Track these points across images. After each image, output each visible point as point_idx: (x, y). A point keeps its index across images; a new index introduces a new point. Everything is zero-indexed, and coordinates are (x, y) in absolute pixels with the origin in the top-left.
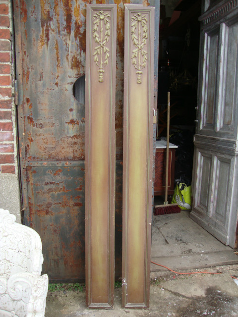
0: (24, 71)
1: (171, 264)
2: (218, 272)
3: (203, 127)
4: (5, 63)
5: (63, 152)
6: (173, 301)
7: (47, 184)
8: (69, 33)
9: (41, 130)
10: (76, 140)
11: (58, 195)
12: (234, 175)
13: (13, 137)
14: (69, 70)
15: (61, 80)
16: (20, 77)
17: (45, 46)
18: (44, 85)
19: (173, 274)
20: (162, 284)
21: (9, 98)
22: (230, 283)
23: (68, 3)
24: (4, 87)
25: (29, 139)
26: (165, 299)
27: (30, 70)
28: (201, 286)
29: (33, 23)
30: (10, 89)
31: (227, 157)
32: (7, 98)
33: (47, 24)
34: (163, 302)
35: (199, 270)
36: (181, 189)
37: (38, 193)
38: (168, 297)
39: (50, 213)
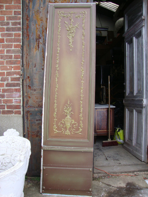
0: (27, 63)
1: (107, 170)
2: (135, 175)
3: (128, 94)
4: (18, 60)
6: (106, 189)
7: (37, 120)
9: (35, 92)
12: (144, 119)
13: (21, 96)
16: (25, 66)
17: (37, 51)
18: (36, 70)
19: (108, 175)
20: (101, 180)
21: (19, 76)
22: (141, 181)
24: (17, 71)
25: (28, 97)
27: (30, 62)
28: (124, 182)
29: (32, 41)
30: (20, 72)
31: (140, 109)
32: (18, 76)
33: (38, 40)
34: (100, 188)
35: (124, 174)
36: (118, 132)
37: (33, 125)
38: (103, 186)
39: (38, 136)
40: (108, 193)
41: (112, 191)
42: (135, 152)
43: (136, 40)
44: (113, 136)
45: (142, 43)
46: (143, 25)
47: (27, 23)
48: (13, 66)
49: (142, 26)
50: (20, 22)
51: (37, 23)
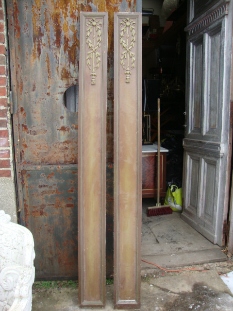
0: (18, 83)
1: (160, 262)
2: (206, 269)
3: (191, 131)
5: (55, 156)
6: (161, 297)
7: (41, 187)
8: (59, 47)
9: (34, 137)
10: (67, 146)
11: (52, 196)
12: (220, 176)
13: (9, 143)
14: (59, 80)
15: (52, 90)
16: (14, 88)
17: (37, 59)
18: (37, 95)
19: (162, 271)
20: (151, 280)
21: (5, 108)
22: (216, 279)
23: (58, 20)
25: (23, 145)
26: (153, 295)
27: (24, 82)
28: (189, 283)
29: (26, 39)
30: (6, 99)
31: (213, 159)
32: (3, 108)
33: (38, 40)
34: (152, 297)
35: (187, 267)
36: (172, 191)
37: (33, 195)
38: (156, 292)
39: (44, 214)
40: (165, 306)
41: (171, 301)
42: (202, 227)
43: (210, 40)
44: (164, 197)
46: (226, 13)
47: (15, 3)
49: (223, 14)
51: (34, 5)
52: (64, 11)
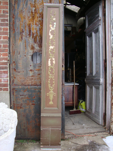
0: (13, 51)
1: (74, 132)
2: (95, 135)
4: (6, 48)
5: (27, 82)
6: (74, 146)
7: (21, 95)
8: (30, 36)
9: (19, 74)
10: (32, 78)
11: (25, 100)
13: (8, 76)
14: (30, 50)
15: (27, 54)
16: (11, 53)
17: (21, 41)
18: (20, 56)
19: (75, 136)
20: (70, 140)
21: (7, 61)
22: (100, 139)
23: (30, 26)
24: (5, 57)
25: (14, 77)
26: (71, 146)
27: (15, 51)
29: (17, 34)
30: (7, 58)
32: (6, 61)
33: (22, 34)
34: (70, 146)
35: (87, 135)
36: (81, 103)
37: (17, 99)
39: (22, 108)
40: (76, 150)
41: (79, 148)
42: (94, 118)
43: (95, 35)
44: (78, 106)
45: (99, 37)
46: (100, 24)
47: (13, 20)
48: (2, 53)
50: (8, 19)
51: (21, 20)
52: (33, 23)
